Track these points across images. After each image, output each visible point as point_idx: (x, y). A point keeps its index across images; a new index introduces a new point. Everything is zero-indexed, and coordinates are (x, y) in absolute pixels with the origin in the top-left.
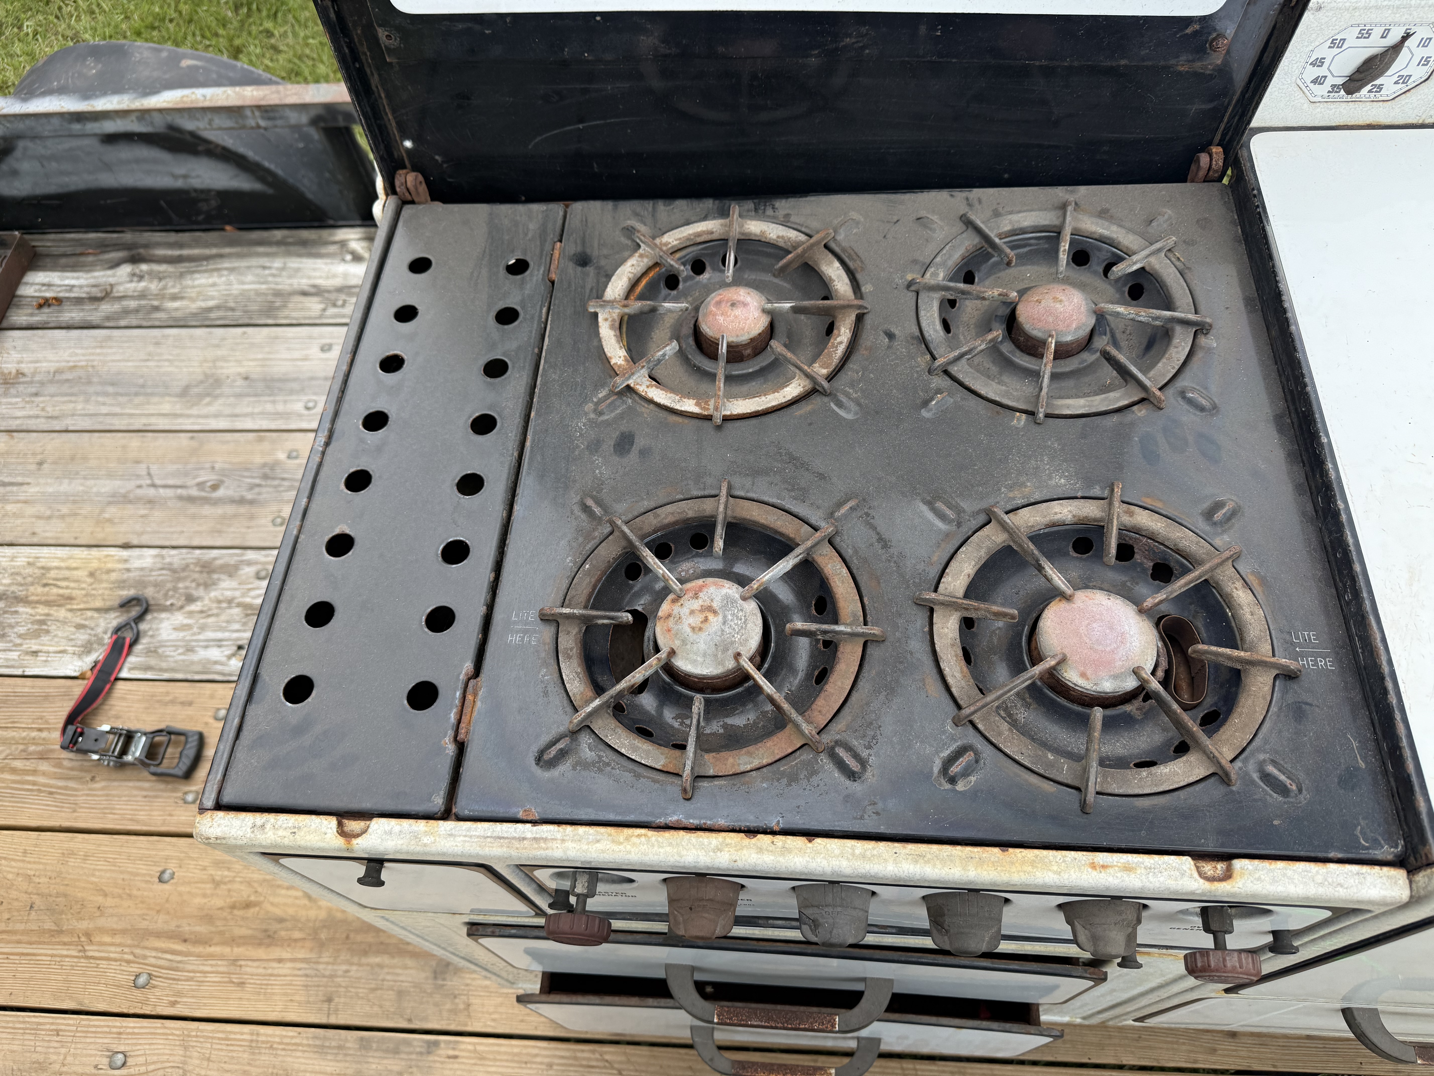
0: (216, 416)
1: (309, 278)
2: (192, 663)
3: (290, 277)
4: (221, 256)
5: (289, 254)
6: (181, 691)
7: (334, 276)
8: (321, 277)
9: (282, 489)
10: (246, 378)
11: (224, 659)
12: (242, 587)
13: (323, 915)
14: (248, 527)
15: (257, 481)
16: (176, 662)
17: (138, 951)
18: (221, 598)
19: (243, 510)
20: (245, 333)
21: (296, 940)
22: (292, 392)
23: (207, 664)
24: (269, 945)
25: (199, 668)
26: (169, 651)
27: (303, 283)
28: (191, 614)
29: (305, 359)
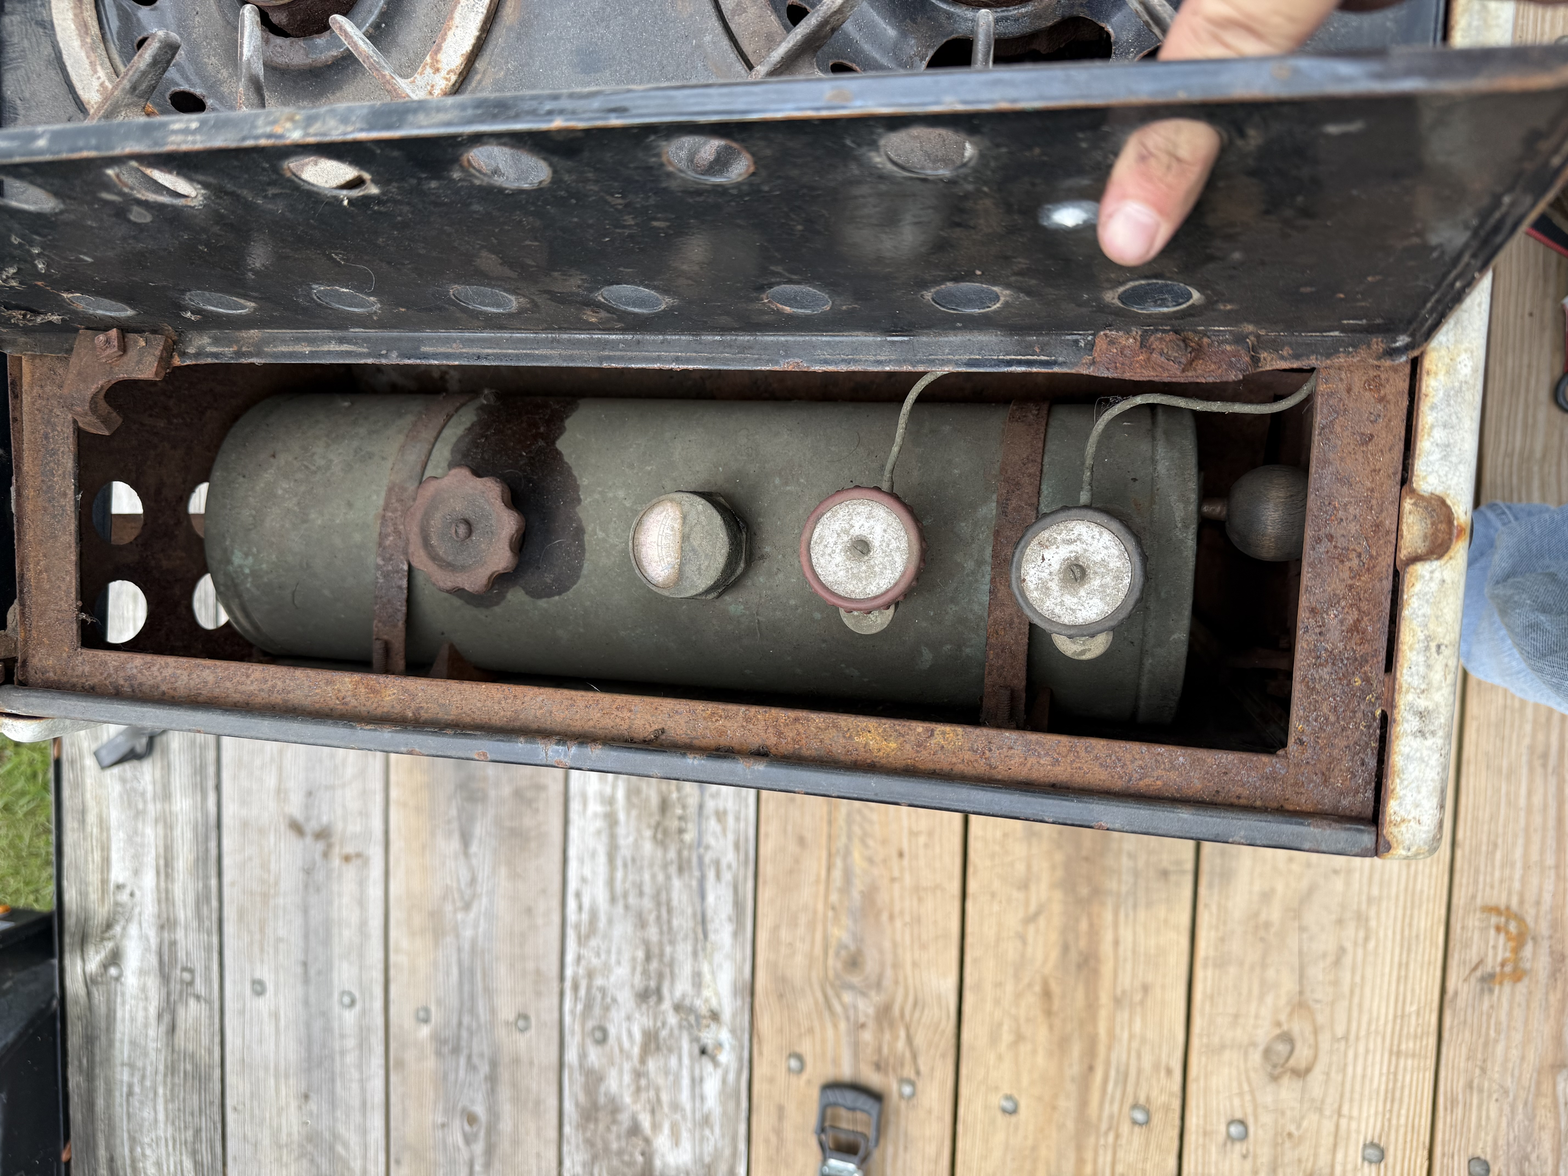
0: (364, 1131)
1: (146, 1026)
2: (724, 1113)
3: (146, 1054)
4: (111, 1160)
5: (108, 1060)
6: (763, 1123)
7: (144, 989)
8: (146, 1009)
9: (474, 1025)
10: (306, 1097)
11: (720, 1072)
12: (617, 1060)
13: (1058, 895)
14: (531, 1063)
15: (463, 1061)
16: (723, 1136)
17: (1104, 1126)
18: (633, 1088)
19: (505, 1075)
20: (235, 1109)
21: (1091, 925)
22: (327, 1029)
23: (727, 1094)
24: (1098, 960)
25: (731, 1105)
26: (709, 1148)
27: (154, 1034)
28: (655, 1126)
29: (276, 1016)
